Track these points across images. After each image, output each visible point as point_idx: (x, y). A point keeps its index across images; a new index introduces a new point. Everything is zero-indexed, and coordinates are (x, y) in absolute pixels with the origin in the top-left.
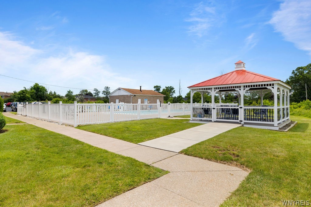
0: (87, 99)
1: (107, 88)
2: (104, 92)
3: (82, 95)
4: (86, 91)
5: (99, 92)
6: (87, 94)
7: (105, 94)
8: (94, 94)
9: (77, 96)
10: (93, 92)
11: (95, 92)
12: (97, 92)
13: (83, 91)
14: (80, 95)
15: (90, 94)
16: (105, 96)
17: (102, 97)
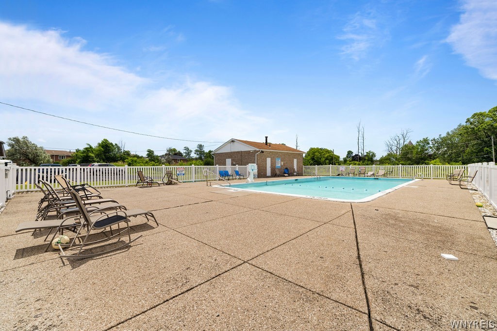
0: (176, 161)
1: (201, 146)
2: (196, 151)
3: (170, 154)
4: (175, 150)
5: (191, 151)
6: (175, 154)
7: (198, 154)
8: (184, 154)
9: (162, 156)
10: (183, 151)
11: (185, 151)
12: (188, 152)
13: (170, 150)
14: (166, 155)
15: (180, 154)
16: (197, 156)
17: (194, 157)
